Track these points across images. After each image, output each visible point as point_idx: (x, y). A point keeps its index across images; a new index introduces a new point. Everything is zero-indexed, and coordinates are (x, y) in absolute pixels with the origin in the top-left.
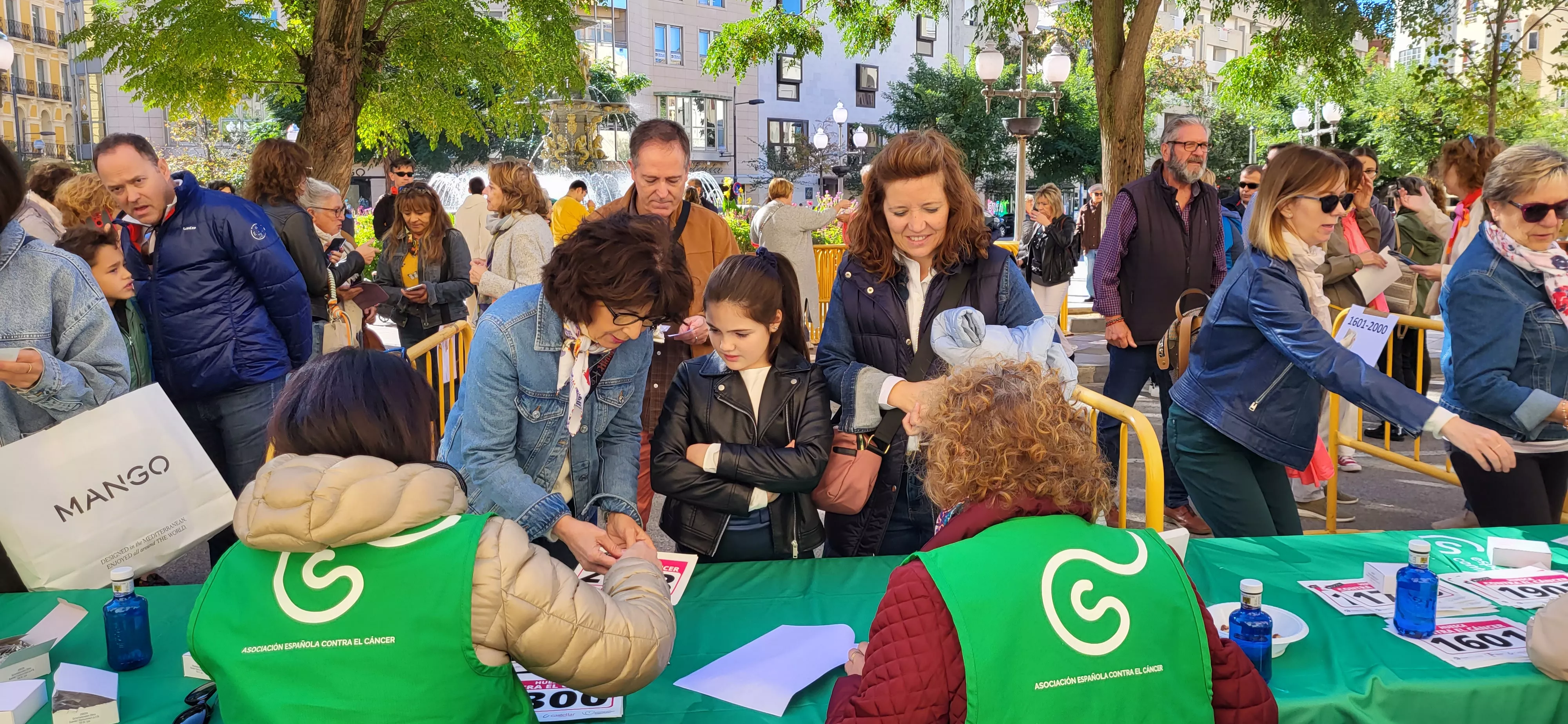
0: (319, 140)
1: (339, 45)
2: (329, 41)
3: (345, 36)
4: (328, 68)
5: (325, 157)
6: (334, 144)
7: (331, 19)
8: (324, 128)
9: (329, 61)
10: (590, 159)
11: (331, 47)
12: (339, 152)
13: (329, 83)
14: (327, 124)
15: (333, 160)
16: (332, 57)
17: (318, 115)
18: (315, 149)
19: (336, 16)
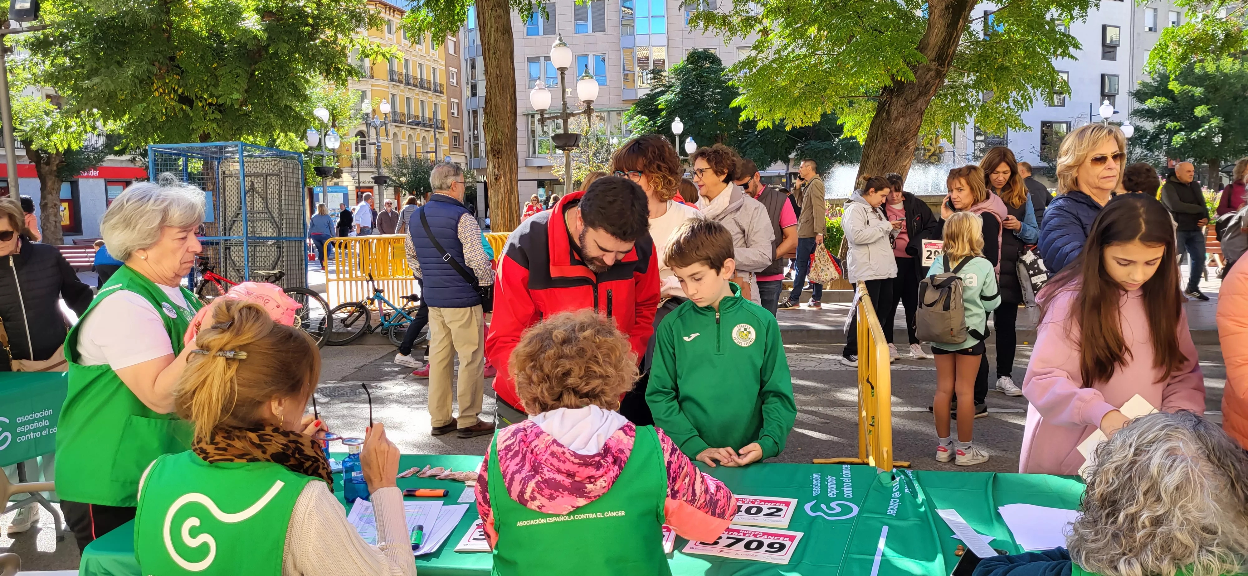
0: (894, 140)
1: (942, 64)
2: (934, 61)
3: (947, 56)
4: (924, 82)
5: (896, 153)
6: (905, 142)
7: (939, 43)
8: (899, 130)
9: (928, 76)
10: (933, 154)
11: (934, 66)
12: (908, 148)
13: (919, 95)
14: (902, 128)
15: (902, 155)
16: (932, 73)
17: (897, 119)
18: (890, 147)
19: (944, 40)
